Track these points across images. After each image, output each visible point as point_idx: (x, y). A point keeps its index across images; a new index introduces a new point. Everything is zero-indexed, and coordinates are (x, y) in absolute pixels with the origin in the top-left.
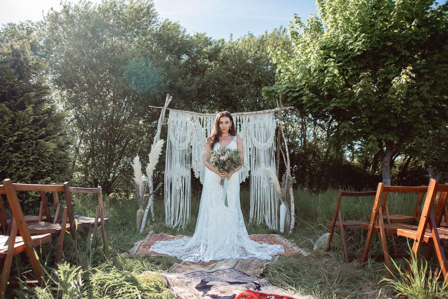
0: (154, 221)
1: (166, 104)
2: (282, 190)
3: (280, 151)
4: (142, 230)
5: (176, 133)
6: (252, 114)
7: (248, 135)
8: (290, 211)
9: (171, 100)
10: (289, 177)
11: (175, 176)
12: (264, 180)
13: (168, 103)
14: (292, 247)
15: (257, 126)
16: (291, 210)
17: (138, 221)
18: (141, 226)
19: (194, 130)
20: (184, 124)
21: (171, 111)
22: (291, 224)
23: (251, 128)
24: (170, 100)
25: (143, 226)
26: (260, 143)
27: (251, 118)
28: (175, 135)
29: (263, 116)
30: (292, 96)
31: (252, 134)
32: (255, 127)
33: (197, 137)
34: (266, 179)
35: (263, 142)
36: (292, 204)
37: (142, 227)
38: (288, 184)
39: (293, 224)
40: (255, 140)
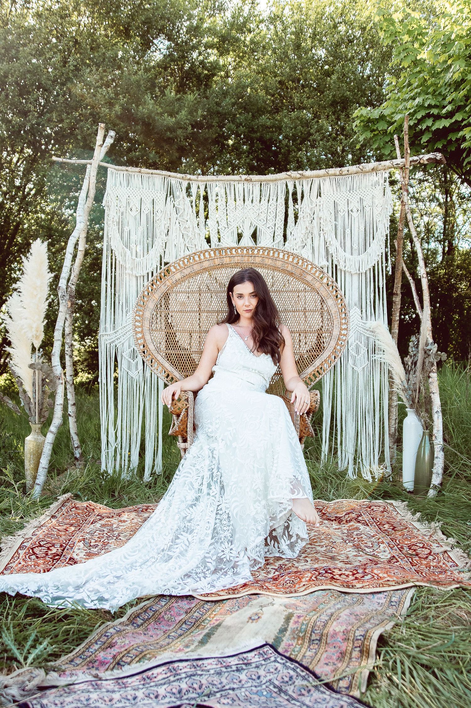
0: (78, 456)
1: (100, 152)
2: (408, 380)
3: (403, 273)
4: (37, 490)
5: (126, 229)
6: (328, 175)
7: (316, 232)
8: (431, 435)
9: (112, 141)
10: (427, 345)
11: (126, 345)
12: (358, 352)
13: (104, 150)
14: (445, 552)
15: (342, 207)
16: (435, 431)
17: (29, 465)
18: (35, 478)
19: (173, 220)
20: (147, 207)
21: (112, 168)
22: (434, 470)
23: (326, 214)
24: (109, 141)
25: (41, 478)
26: (348, 255)
27: (327, 186)
28: (126, 235)
29: (357, 178)
30: (434, 128)
31: (329, 228)
32: (336, 212)
33: (182, 240)
34: (363, 350)
35: (355, 252)
36: (435, 417)
37: (37, 481)
38: (424, 363)
39: (440, 471)
40: (335, 245)
